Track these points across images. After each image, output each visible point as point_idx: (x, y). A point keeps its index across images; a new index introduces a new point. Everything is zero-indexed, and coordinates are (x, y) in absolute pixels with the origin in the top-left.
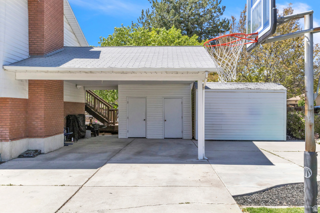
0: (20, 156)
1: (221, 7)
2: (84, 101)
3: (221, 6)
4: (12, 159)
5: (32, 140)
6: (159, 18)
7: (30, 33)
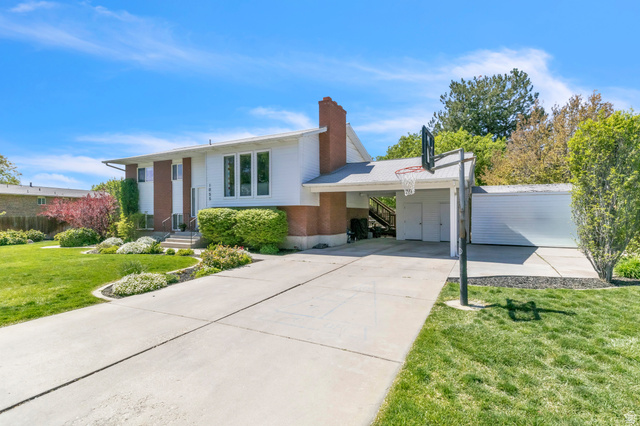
0: (314, 247)
1: (533, 95)
2: (368, 207)
3: (533, 93)
4: (308, 249)
5: (323, 237)
6: (451, 118)
7: (320, 158)
